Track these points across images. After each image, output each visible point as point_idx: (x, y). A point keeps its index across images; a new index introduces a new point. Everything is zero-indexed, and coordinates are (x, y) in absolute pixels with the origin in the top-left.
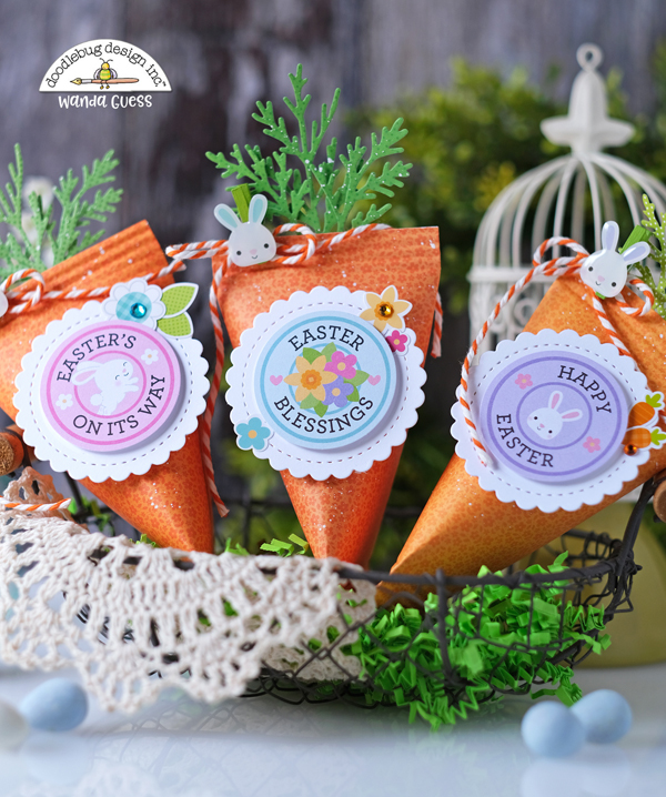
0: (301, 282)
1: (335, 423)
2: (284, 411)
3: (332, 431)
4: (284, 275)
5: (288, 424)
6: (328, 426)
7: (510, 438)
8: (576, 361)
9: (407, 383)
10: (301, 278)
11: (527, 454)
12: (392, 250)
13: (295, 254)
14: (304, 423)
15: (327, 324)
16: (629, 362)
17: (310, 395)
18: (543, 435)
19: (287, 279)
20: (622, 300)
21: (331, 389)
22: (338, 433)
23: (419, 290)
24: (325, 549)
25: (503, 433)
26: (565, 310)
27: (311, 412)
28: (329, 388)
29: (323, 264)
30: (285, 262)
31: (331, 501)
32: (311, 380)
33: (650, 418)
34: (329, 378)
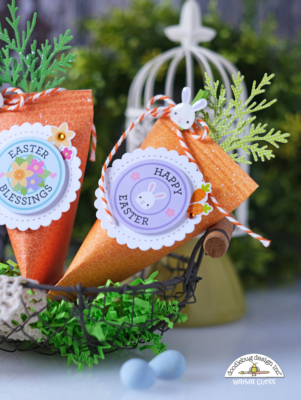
0: (17, 120)
1: (31, 199)
2: (4, 192)
3: (30, 204)
4: (8, 116)
5: (6, 200)
6: (27, 201)
7: (125, 208)
8: (164, 166)
9: (71, 177)
10: (17, 117)
11: (134, 218)
12: (67, 103)
13: (14, 104)
14: (15, 199)
15: (29, 144)
16: (194, 166)
17: (19, 183)
18: (144, 207)
19: (10, 119)
20: (192, 131)
21: (30, 180)
22: (33, 205)
23: (81, 125)
24: (25, 269)
25: (122, 205)
26: (162, 136)
27: (19, 193)
28: (29, 179)
29: (30, 110)
30: (9, 109)
31: (29, 242)
32: (19, 175)
33: (203, 198)
34: (29, 174)
